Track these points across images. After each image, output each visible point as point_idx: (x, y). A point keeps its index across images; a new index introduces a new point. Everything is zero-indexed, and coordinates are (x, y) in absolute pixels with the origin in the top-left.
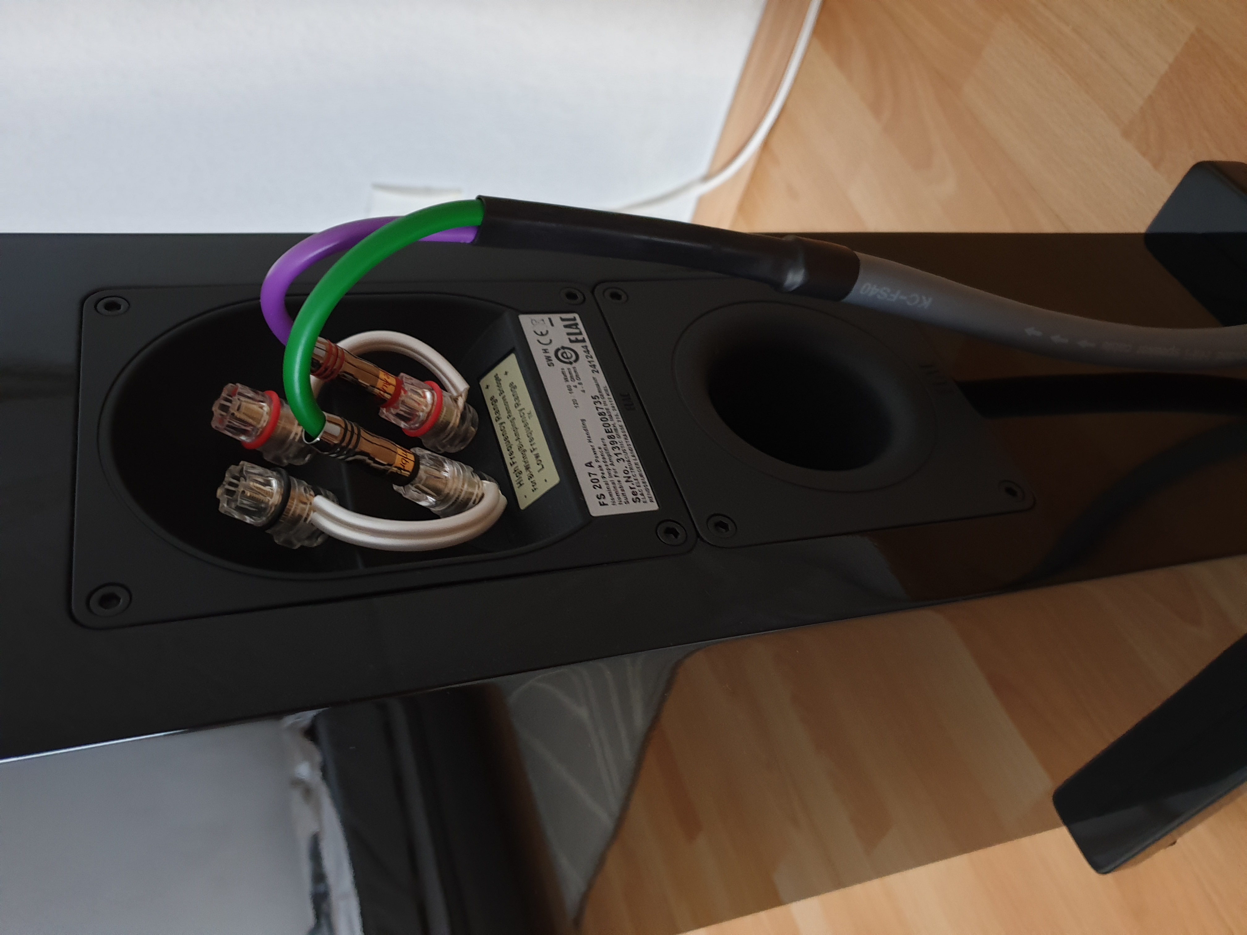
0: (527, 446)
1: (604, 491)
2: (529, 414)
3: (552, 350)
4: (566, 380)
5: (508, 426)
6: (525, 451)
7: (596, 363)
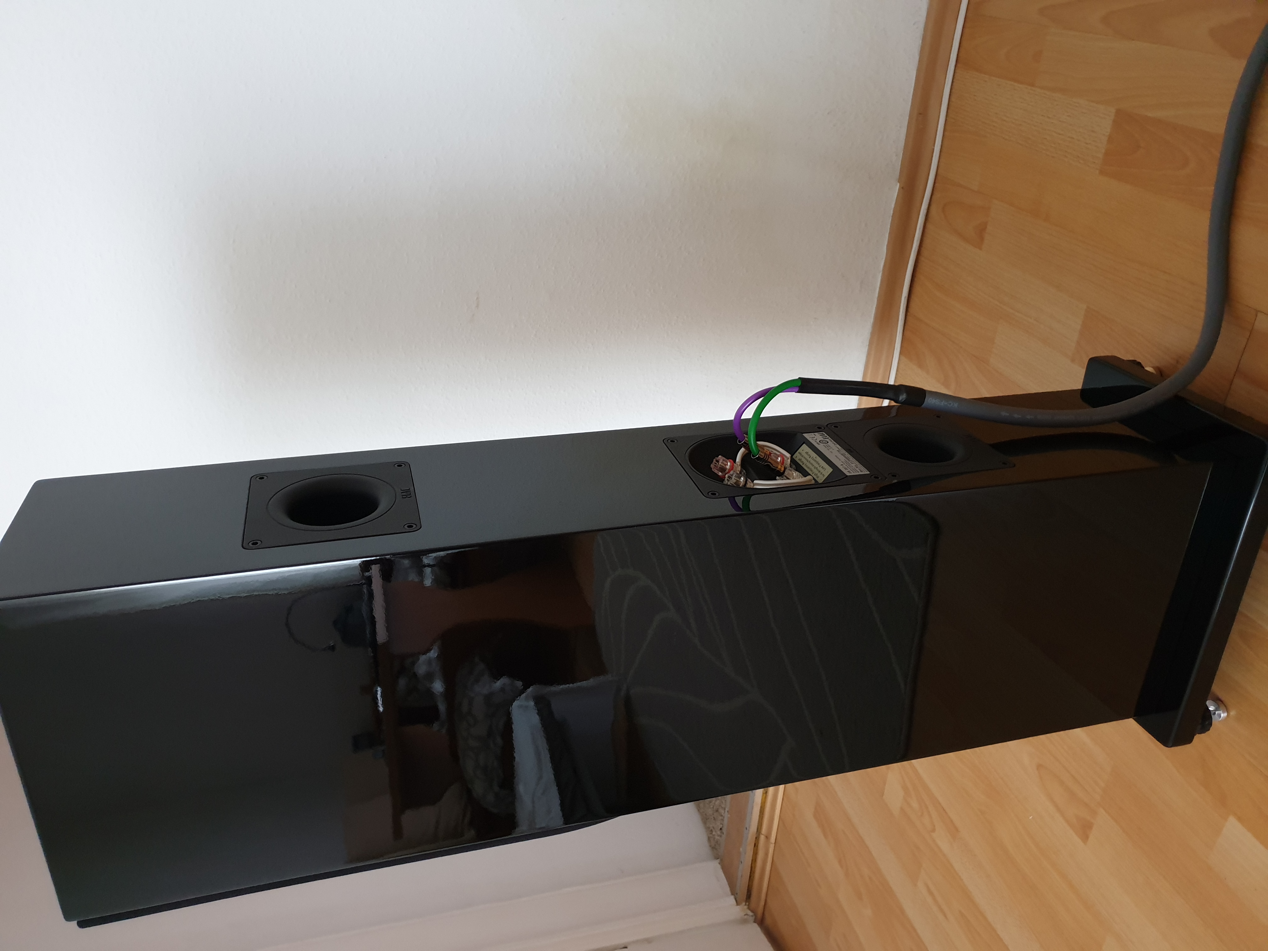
0: (817, 466)
1: (849, 470)
2: (816, 457)
3: (818, 442)
4: (826, 447)
5: (808, 464)
6: (817, 468)
7: (835, 443)
